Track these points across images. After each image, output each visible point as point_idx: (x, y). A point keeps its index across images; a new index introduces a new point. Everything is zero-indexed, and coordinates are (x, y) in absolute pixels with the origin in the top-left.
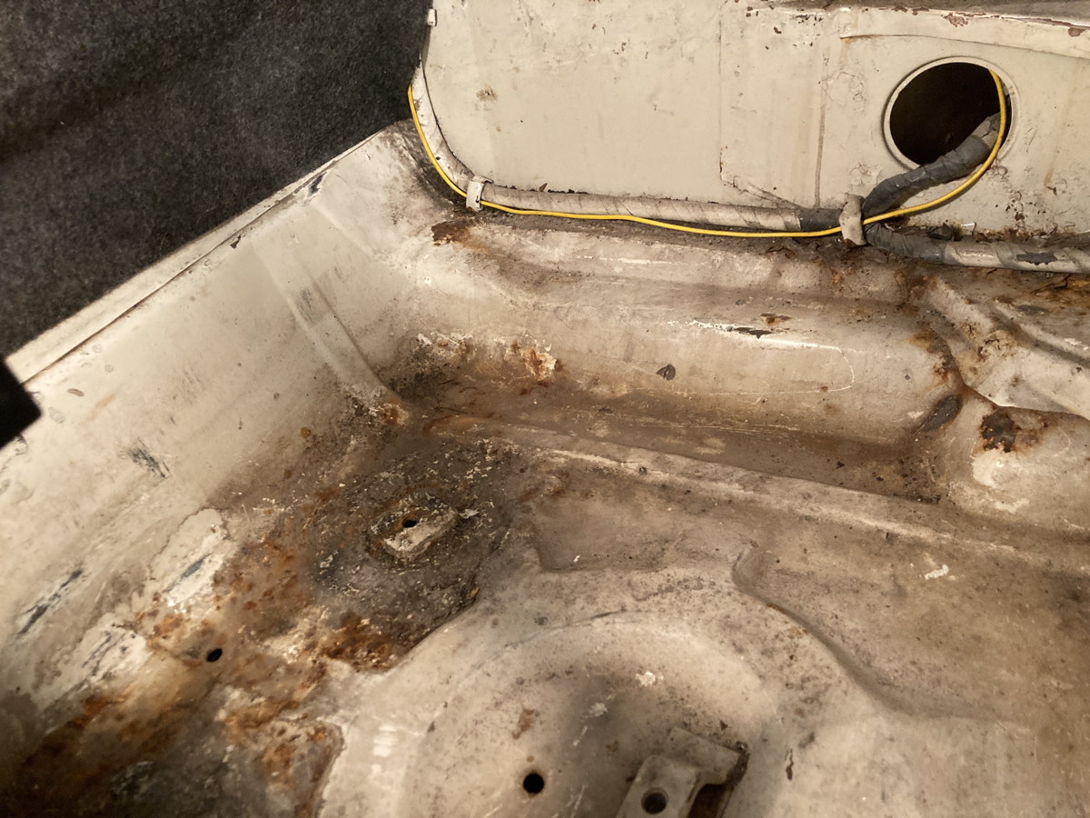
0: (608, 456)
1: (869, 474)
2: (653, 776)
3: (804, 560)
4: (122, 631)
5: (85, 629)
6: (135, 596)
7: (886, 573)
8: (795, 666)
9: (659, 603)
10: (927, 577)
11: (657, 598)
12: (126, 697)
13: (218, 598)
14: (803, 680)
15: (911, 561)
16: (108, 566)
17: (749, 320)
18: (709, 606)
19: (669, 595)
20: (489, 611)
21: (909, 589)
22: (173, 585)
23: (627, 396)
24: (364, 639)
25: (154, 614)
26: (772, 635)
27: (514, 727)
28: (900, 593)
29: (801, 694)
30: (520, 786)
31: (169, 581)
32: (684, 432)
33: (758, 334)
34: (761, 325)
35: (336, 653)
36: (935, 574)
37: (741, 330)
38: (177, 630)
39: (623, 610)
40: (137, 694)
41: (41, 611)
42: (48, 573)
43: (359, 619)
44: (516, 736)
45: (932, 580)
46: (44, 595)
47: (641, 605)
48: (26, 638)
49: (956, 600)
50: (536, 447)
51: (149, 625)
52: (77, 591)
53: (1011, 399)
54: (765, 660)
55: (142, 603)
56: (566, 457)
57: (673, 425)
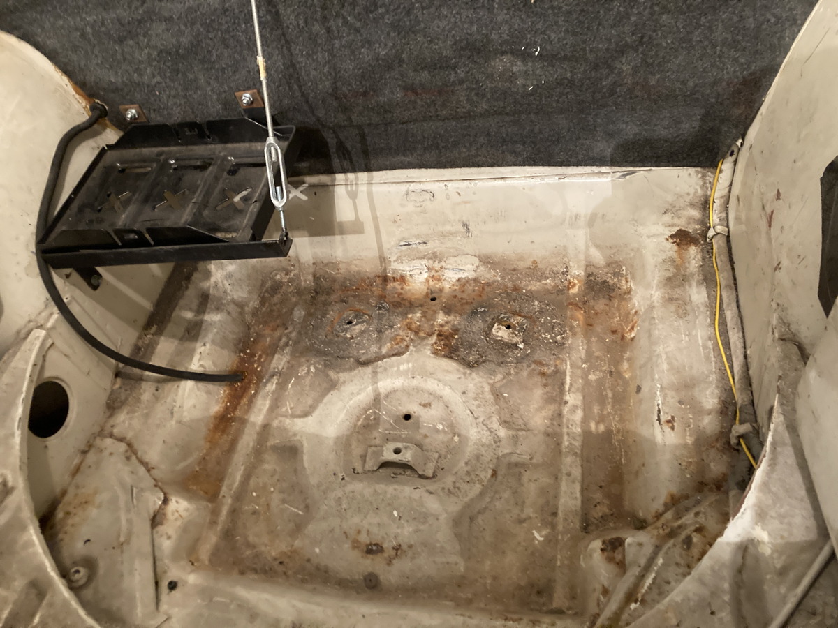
0: (571, 385)
1: (598, 501)
2: (406, 448)
3: (530, 480)
4: (425, 267)
5: (417, 258)
6: (437, 262)
7: (531, 515)
8: (465, 484)
9: (483, 430)
10: (534, 532)
11: (485, 428)
12: (409, 285)
13: (453, 285)
14: (458, 488)
15: (542, 524)
16: (435, 248)
17: (667, 411)
18: (486, 448)
19: (488, 433)
20: (465, 374)
21: (525, 525)
22: (448, 269)
23: (625, 378)
24: (448, 340)
25: (437, 271)
26: (477, 473)
27: (423, 402)
28: (521, 521)
29: (452, 488)
30: (405, 413)
31: (448, 266)
32: (605, 413)
33: (659, 420)
34: (663, 418)
35: (440, 335)
36: (536, 535)
37: (659, 411)
38: (437, 282)
39: (476, 419)
40: (411, 287)
41: (409, 244)
42: (417, 236)
43: (457, 334)
44: (420, 405)
45: (533, 534)
46: (412, 241)
47: (481, 424)
48: (400, 247)
49: (524, 544)
50: (569, 354)
51: (433, 273)
52: (422, 247)
53: (629, 545)
54: (465, 472)
55: (437, 266)
56: (566, 368)
57: (609, 407)
